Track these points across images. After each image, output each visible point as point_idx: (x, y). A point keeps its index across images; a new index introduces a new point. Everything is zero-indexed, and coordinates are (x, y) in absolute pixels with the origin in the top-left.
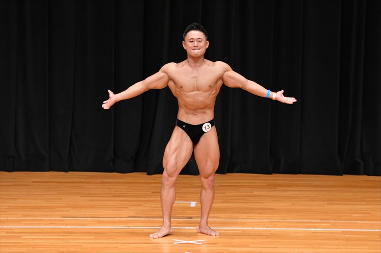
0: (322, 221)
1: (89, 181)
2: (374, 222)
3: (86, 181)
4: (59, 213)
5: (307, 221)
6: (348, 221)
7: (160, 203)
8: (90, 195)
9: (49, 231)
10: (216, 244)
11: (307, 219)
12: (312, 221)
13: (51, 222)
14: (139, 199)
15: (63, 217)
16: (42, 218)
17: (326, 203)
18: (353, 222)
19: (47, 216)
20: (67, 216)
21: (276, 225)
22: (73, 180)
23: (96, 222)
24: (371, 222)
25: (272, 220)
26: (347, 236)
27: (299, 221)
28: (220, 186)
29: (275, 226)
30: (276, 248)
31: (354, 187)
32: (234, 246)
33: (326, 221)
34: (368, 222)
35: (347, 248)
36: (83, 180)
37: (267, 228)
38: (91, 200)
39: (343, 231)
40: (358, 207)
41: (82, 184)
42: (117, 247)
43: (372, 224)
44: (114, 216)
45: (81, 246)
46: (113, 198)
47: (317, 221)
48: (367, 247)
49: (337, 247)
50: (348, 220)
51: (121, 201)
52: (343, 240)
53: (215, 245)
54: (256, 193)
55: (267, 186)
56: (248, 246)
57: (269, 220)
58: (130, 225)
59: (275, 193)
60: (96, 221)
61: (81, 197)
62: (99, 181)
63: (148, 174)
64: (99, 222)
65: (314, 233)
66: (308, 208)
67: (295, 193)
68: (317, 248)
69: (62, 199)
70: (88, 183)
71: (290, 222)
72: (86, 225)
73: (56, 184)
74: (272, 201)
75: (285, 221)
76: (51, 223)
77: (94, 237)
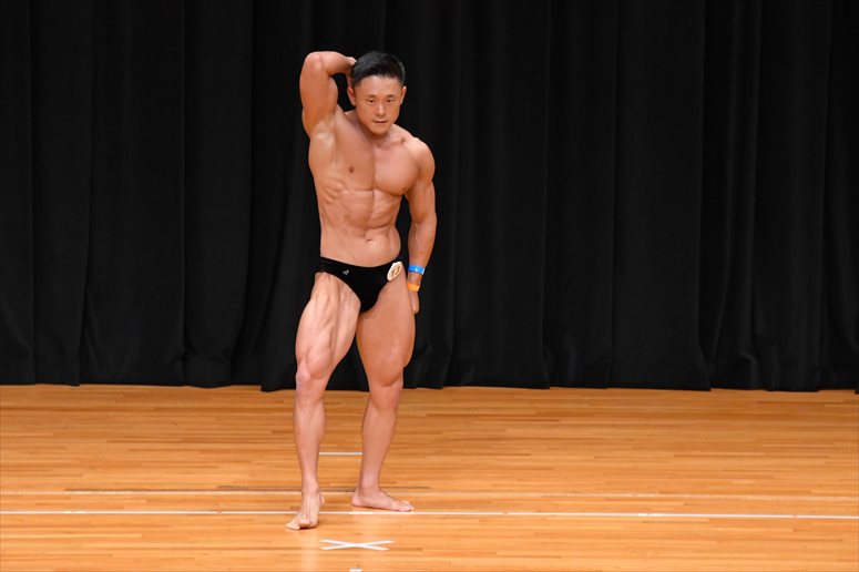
0: (663, 496)
1: (128, 405)
2: (781, 498)
3: (121, 405)
4: (56, 480)
5: (629, 495)
6: (723, 496)
7: (296, 457)
8: (129, 438)
9: (36, 521)
10: (420, 549)
11: (627, 491)
12: (640, 495)
13: (40, 502)
14: (242, 446)
15: (67, 490)
16: (20, 493)
17: (672, 454)
18: (734, 497)
19: (30, 487)
20: (75, 487)
21: (558, 505)
22: (91, 404)
23: (144, 501)
24: (775, 498)
25: (548, 495)
26: (719, 529)
27: (610, 495)
28: (429, 415)
29: (556, 508)
30: (559, 557)
31: (737, 416)
32: (461, 555)
33: (673, 496)
34: (769, 498)
35: (719, 558)
36: (113, 404)
37: (538, 511)
38: (131, 450)
39: (711, 520)
40: (746, 463)
41: (112, 414)
42: (192, 559)
43: (778, 501)
44: (185, 487)
45: (110, 555)
46: (182, 446)
47: (651, 496)
48: (765, 555)
49: (698, 555)
50: (721, 493)
51: (203, 451)
52: (712, 539)
53: (418, 553)
54: (511, 432)
55: (537, 415)
56: (494, 554)
57: (543, 495)
58: (223, 506)
59: (556, 432)
60: (143, 498)
61: (110, 442)
62: (152, 405)
63: (263, 390)
64: (150, 501)
65: (645, 522)
66: (631, 465)
67: (604, 431)
68: (652, 558)
69: (64, 448)
70: (124, 410)
71: (590, 499)
72: (121, 508)
73: (49, 413)
74: (550, 449)
75: (578, 495)
76: (38, 504)
77: (138, 535)
